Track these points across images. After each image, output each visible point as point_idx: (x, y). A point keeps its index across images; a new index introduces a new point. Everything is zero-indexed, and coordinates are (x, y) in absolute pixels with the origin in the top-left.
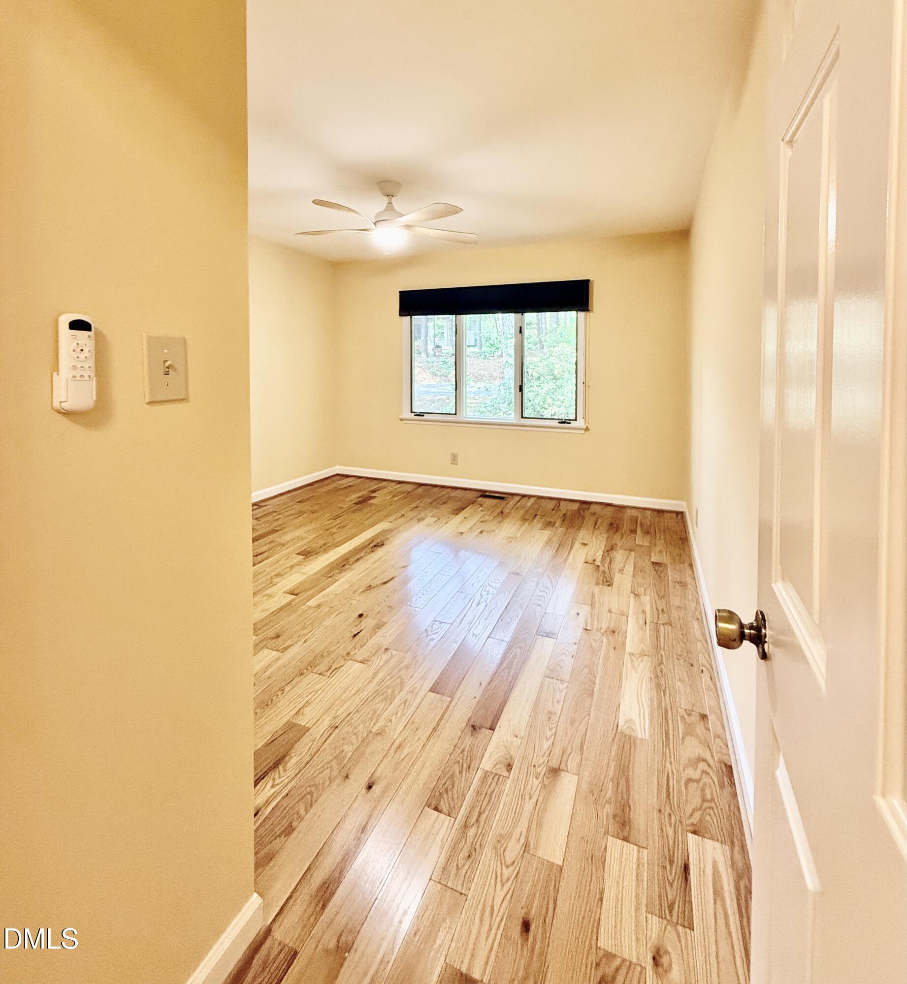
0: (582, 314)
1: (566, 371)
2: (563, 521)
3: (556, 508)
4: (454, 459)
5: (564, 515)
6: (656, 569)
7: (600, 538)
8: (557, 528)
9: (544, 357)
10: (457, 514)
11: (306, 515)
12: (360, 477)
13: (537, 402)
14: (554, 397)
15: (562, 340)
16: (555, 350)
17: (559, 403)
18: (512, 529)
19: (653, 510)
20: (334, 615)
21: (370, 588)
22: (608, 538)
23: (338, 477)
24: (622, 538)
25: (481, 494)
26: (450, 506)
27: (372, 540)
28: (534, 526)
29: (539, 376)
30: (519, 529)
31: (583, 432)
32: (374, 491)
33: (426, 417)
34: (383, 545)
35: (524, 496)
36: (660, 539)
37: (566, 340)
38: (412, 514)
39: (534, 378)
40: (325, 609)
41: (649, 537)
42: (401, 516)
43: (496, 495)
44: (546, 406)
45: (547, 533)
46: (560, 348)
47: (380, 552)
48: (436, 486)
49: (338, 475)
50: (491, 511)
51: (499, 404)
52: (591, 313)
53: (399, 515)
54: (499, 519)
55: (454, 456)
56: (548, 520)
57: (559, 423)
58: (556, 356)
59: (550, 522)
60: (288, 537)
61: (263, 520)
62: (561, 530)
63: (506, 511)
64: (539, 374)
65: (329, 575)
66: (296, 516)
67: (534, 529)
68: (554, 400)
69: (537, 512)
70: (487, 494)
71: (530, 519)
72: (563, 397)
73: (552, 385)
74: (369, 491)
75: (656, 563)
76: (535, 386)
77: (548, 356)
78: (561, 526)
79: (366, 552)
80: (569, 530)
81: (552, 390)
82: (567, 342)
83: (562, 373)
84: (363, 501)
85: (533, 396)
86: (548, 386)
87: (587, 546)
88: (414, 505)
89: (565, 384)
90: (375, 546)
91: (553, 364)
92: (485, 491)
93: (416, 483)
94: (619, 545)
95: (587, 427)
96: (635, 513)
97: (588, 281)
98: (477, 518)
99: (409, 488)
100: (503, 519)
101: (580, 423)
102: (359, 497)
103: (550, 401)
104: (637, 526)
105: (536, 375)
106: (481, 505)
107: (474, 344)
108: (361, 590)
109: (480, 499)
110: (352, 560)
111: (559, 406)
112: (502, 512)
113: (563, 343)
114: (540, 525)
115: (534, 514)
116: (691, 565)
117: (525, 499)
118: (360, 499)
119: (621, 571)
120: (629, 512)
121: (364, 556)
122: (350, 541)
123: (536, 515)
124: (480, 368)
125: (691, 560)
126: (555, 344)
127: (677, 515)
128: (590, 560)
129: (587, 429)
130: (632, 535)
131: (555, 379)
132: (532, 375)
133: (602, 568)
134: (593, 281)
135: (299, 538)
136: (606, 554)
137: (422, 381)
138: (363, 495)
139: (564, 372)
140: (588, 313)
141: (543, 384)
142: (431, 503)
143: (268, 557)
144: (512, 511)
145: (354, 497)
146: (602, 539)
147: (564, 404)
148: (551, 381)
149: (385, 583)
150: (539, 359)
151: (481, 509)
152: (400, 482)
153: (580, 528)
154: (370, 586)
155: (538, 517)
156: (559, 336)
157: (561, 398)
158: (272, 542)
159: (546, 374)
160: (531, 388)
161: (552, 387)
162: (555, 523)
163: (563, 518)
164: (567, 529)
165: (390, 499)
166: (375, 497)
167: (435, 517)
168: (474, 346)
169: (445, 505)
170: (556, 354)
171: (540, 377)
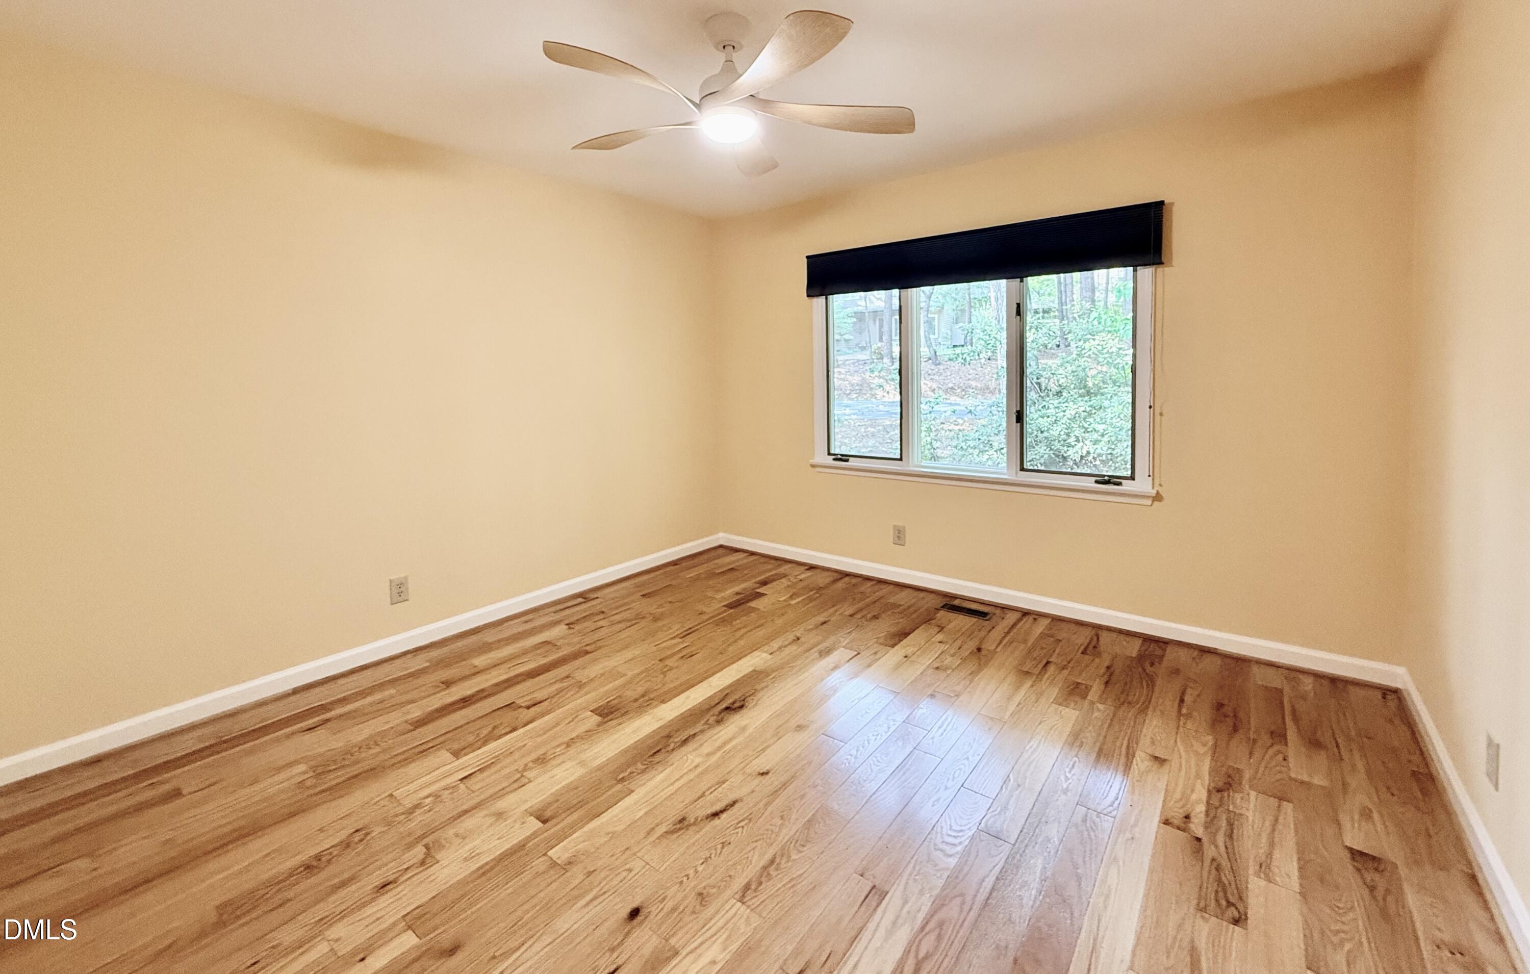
0: (1146, 272)
1: (1109, 381)
2: (1107, 683)
3: (1092, 649)
4: (899, 536)
5: (1108, 668)
6: (1368, 879)
7: (1197, 746)
8: (1092, 703)
9: (1069, 359)
10: (893, 646)
11: (643, 623)
12: (752, 554)
13: (1056, 433)
14: (1086, 425)
15: (1101, 328)
16: (1087, 345)
17: (1095, 436)
18: (997, 695)
19: (1318, 676)
20: (583, 902)
21: (682, 823)
22: (1215, 745)
23: (721, 551)
24: (1251, 754)
25: (945, 601)
26: (886, 625)
27: (725, 694)
28: (1042, 694)
29: (1058, 389)
30: (1009, 699)
31: (1149, 502)
32: (764, 583)
33: (853, 462)
34: (741, 707)
35: (1026, 613)
36: (1354, 767)
37: (1110, 329)
38: (812, 638)
39: (1050, 393)
40: (577, 875)
41: (1321, 758)
42: (794, 641)
43: (974, 606)
44: (1072, 440)
45: (1071, 715)
46: (1097, 342)
47: (735, 722)
48: (868, 579)
49: (721, 546)
50: (958, 643)
51: (990, 436)
52: (1167, 270)
53: (791, 637)
54: (971, 666)
55: (899, 532)
56: (1072, 678)
57: (1097, 482)
58: (1089, 356)
59: (1078, 684)
60: (595, 670)
61: (577, 627)
62: (1102, 710)
63: (989, 645)
64: (1060, 386)
65: (621, 776)
66: (629, 624)
67: (1043, 700)
68: (1086, 431)
69: (1051, 656)
70: (957, 602)
71: (1036, 671)
72: (1104, 426)
73: (1083, 405)
74: (756, 583)
75: (1362, 854)
76: (1051, 406)
77: (1074, 356)
78: (1102, 700)
79: (706, 723)
80: (1120, 713)
81: (1083, 414)
82: (1109, 332)
83: (1101, 384)
84: (739, 603)
85: (1047, 424)
86: (1076, 406)
87: (1166, 767)
88: (821, 619)
89: (1106, 403)
90: (727, 708)
91: (1084, 370)
92: (954, 597)
93: (836, 571)
94: (1247, 775)
95: (1158, 493)
96: (1275, 680)
97: (1162, 203)
98: (927, 660)
99: (822, 579)
100: (981, 667)
101: (1142, 485)
102: (737, 594)
103: (1078, 432)
104: (1283, 719)
105: (1055, 389)
106: (941, 629)
107: (963, 343)
108: (663, 829)
109: (942, 613)
110: (678, 739)
111: (1096, 442)
112: (979, 650)
113: (1103, 334)
114: (1054, 692)
115: (1044, 662)
116: (1473, 880)
117: (1028, 621)
118: (738, 597)
119: (1265, 868)
120: (1259, 676)
121: (702, 731)
122: (687, 693)
123: (1048, 663)
124: (970, 377)
125: (1469, 863)
126: (1089, 336)
127: (1384, 697)
128: (1177, 815)
129: (1158, 497)
130: (1276, 748)
131: (1089, 393)
132: (1046, 388)
133: (1210, 852)
134: (1172, 204)
135: (612, 674)
136: (1215, 801)
137: (884, 396)
138: (744, 589)
139: (1104, 382)
140: (1160, 269)
141: (1066, 404)
142: (851, 616)
143: (548, 712)
144: (998, 650)
145: (730, 592)
146: (1202, 750)
147: (1106, 439)
148: (1080, 399)
149: (716, 815)
150: (1058, 361)
151: (940, 637)
152: (812, 567)
153: (1144, 710)
154: (682, 820)
155: (1052, 669)
156: (1095, 322)
157: (1101, 428)
158: (567, 677)
159: (1072, 386)
160: (1044, 411)
161: (1083, 409)
162: (1088, 688)
163: (1105, 678)
164: (1118, 708)
165: (785, 601)
166: (763, 595)
167: (851, 649)
168: (963, 346)
169: (874, 624)
170: (1090, 353)
171: (1060, 392)
